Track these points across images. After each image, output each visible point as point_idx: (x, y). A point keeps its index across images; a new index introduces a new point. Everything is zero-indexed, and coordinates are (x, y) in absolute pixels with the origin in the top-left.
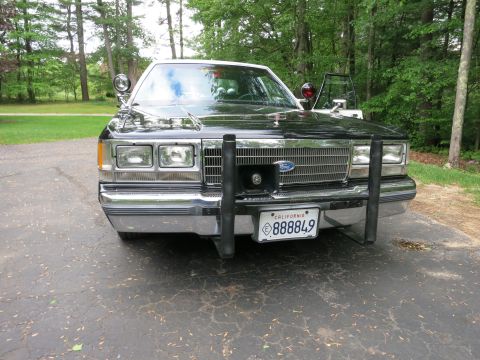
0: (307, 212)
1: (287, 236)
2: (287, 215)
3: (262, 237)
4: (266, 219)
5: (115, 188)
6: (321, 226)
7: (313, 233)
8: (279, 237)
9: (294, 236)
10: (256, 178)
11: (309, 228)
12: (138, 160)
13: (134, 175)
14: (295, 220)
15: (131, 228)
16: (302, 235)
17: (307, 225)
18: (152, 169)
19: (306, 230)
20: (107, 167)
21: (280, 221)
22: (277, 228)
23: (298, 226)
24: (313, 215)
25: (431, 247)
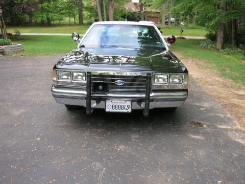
0: (126, 102)
1: (118, 111)
2: (117, 102)
3: (107, 110)
4: (109, 103)
5: (57, 87)
6: (133, 108)
7: (129, 111)
8: (115, 111)
9: (121, 111)
10: (101, 87)
12: (66, 77)
13: (65, 83)
14: (121, 104)
15: (67, 103)
16: (124, 111)
17: (126, 107)
18: (70, 81)
19: (126, 109)
20: (55, 79)
21: (115, 104)
22: (114, 107)
23: (123, 107)
24: (129, 103)
25: (208, 126)
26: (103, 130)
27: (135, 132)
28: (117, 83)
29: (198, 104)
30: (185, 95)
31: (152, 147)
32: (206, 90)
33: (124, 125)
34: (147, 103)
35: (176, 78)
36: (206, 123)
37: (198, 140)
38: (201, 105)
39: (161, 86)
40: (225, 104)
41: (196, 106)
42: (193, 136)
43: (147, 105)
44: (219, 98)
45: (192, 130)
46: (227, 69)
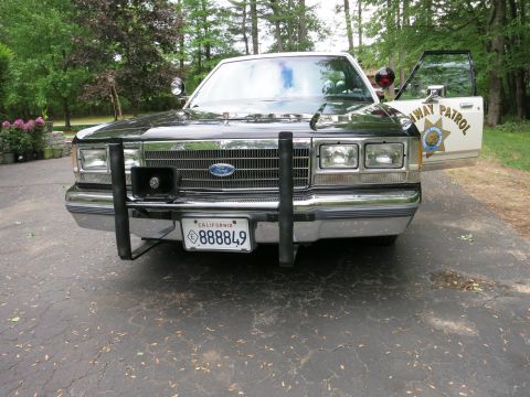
0: (235, 222)
1: (216, 247)
2: (211, 224)
3: (189, 245)
4: (189, 226)
7: (247, 246)
8: (208, 247)
9: (224, 247)
10: (154, 181)
11: (241, 241)
13: (97, 175)
14: (222, 229)
16: (233, 247)
17: (237, 237)
18: (106, 172)
19: (238, 242)
20: (76, 169)
21: (206, 230)
22: (204, 236)
23: (228, 237)
24: (243, 226)
25: (486, 288)
26: (191, 296)
27: (272, 304)
28: (214, 169)
29: (453, 225)
30: (412, 200)
31: (303, 361)
32: (473, 192)
33: (253, 282)
34: (285, 224)
35: (384, 153)
36: (478, 276)
37: (456, 337)
38: (462, 226)
39: (340, 175)
40: (523, 223)
41: (448, 228)
42: (439, 323)
43: (287, 232)
44: (507, 209)
45: (437, 300)
46: (514, 154)
